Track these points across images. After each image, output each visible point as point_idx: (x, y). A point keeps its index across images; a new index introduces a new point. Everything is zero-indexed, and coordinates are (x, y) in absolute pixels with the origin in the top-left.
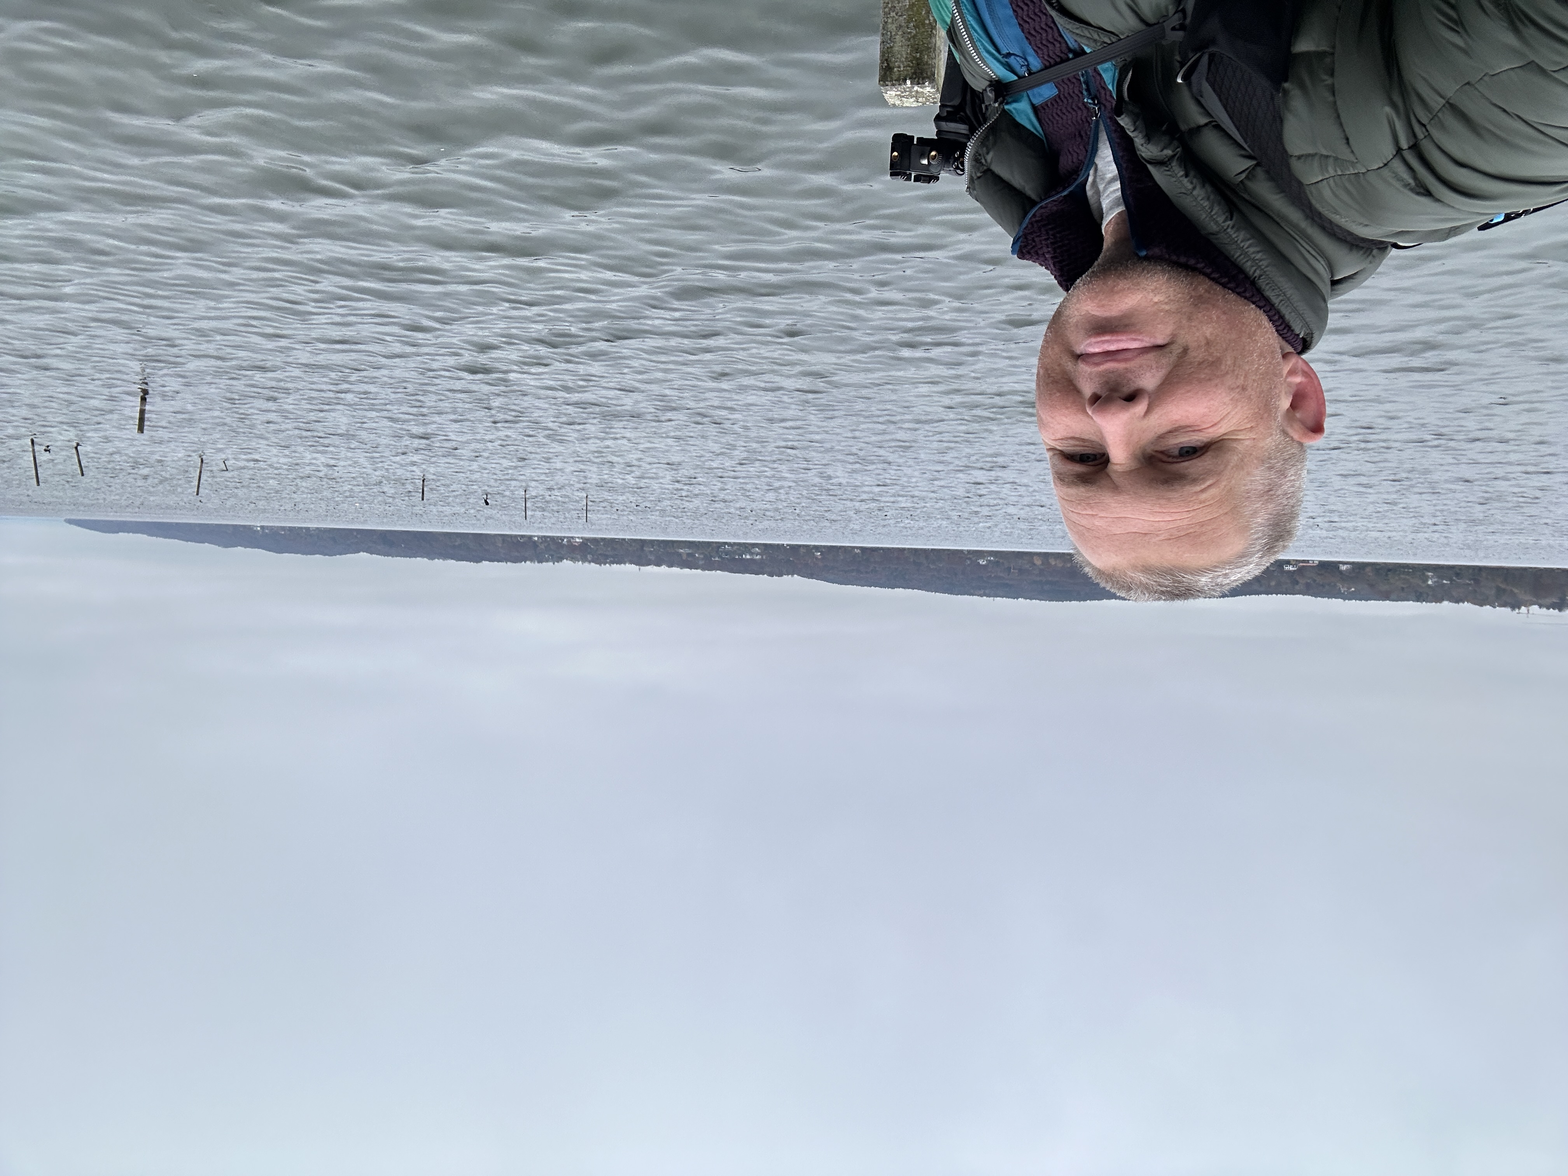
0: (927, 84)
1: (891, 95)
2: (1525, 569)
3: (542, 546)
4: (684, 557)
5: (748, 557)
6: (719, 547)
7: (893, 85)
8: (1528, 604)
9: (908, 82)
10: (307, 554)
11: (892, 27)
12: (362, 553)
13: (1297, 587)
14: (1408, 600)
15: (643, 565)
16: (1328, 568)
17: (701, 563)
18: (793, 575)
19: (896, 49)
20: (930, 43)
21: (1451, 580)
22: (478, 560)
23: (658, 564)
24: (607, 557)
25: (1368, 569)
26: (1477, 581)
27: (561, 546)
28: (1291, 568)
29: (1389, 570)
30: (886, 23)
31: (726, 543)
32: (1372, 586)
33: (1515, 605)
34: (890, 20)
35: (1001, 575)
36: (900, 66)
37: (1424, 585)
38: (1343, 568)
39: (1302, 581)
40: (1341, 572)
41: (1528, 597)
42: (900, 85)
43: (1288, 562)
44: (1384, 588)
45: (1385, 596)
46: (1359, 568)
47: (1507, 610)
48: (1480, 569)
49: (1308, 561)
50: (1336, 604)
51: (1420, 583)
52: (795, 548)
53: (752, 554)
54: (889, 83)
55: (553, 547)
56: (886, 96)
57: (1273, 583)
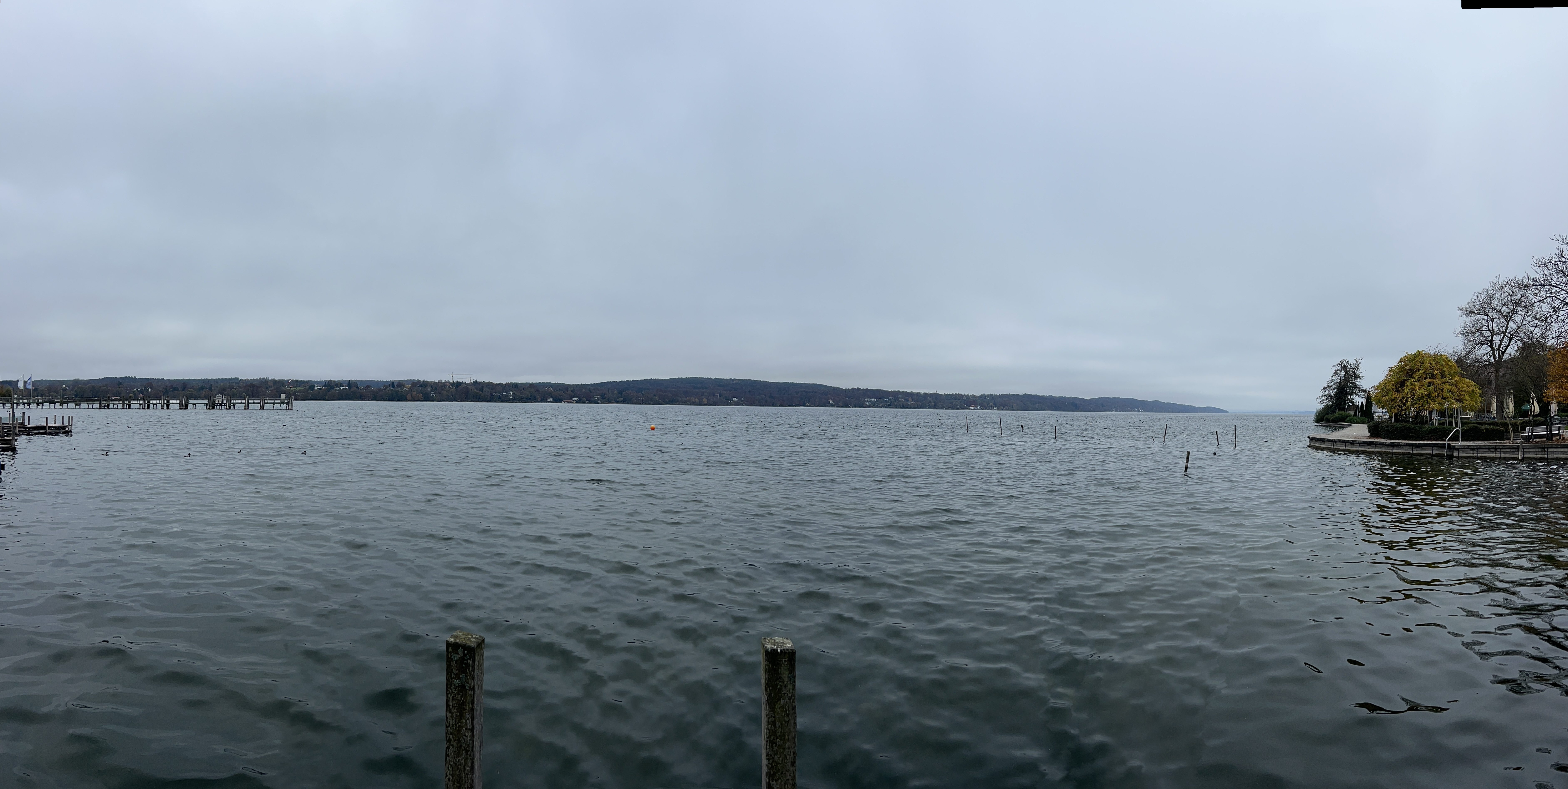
0: (769, 650)
1: (789, 645)
2: (472, 401)
3: (991, 404)
4: (910, 399)
5: (873, 400)
6: (890, 405)
7: (788, 650)
8: (471, 384)
9: (779, 651)
10: (1117, 398)
11: (790, 686)
12: (1088, 399)
13: (572, 389)
14: (521, 383)
15: (935, 393)
16: (558, 400)
17: (900, 396)
18: (846, 389)
19: (787, 673)
20: (769, 675)
21: (502, 395)
22: (1025, 395)
23: (925, 394)
24: (955, 398)
25: (539, 400)
26: (491, 394)
27: (981, 405)
28: (575, 399)
29: (530, 399)
30: (793, 690)
31: (886, 408)
32: (538, 391)
33: (476, 383)
34: (791, 691)
35: (724, 392)
36: (784, 661)
37: (514, 392)
38: (551, 400)
39: (570, 392)
40: (552, 397)
41: (470, 387)
42: (784, 650)
43: (577, 402)
44: (532, 390)
45: (531, 385)
46: (543, 400)
47: (479, 381)
48: (490, 401)
49: (567, 403)
50: (553, 380)
51: (516, 393)
52: (845, 405)
53: (871, 401)
54: (790, 651)
55: (985, 404)
56: (791, 643)
57: (583, 390)
